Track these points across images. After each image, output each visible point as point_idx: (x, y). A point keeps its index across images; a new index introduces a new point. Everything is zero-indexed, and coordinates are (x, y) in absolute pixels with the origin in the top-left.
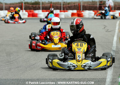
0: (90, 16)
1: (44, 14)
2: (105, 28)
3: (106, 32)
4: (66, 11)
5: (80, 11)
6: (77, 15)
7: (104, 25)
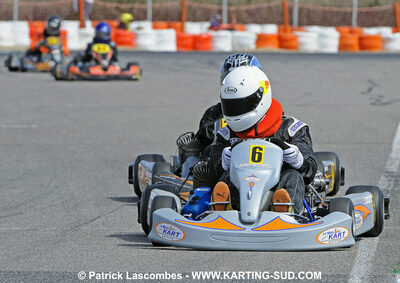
0: (324, 46)
1: (159, 35)
2: (373, 92)
3: (373, 104)
4: (237, 26)
5: (289, 28)
6: (276, 42)
7: (370, 81)
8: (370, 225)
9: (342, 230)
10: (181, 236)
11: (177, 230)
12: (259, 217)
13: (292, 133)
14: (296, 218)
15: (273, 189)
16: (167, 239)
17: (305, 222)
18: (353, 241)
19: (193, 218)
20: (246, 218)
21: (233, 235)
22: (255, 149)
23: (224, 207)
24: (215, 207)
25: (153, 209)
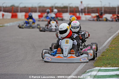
8: (92, 57)
9: (86, 58)
10: (50, 60)
11: (50, 58)
12: (68, 55)
13: (74, 37)
14: (76, 56)
15: (71, 49)
16: (47, 60)
17: (78, 56)
18: (88, 61)
19: (53, 56)
20: (64, 56)
21: (62, 59)
22: (67, 41)
23: (60, 53)
24: (58, 53)
25: (44, 54)
